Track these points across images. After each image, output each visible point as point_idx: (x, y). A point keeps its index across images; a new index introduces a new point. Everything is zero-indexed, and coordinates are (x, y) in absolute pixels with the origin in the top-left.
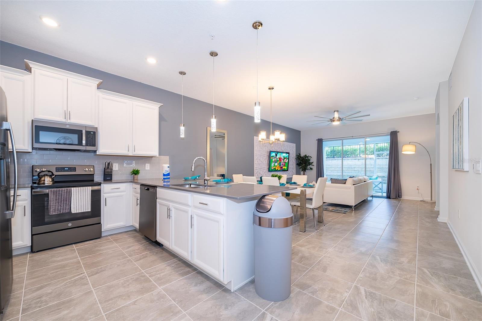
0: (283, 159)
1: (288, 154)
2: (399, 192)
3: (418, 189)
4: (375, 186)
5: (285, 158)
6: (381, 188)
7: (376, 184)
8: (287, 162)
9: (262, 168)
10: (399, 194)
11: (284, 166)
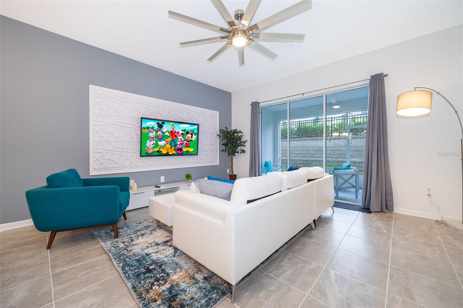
0: (182, 134)
1: (196, 127)
2: (388, 198)
3: (429, 195)
4: (344, 181)
5: (188, 133)
6: (355, 185)
7: (346, 177)
8: (193, 139)
9: (119, 150)
10: (388, 203)
11: (187, 146)
